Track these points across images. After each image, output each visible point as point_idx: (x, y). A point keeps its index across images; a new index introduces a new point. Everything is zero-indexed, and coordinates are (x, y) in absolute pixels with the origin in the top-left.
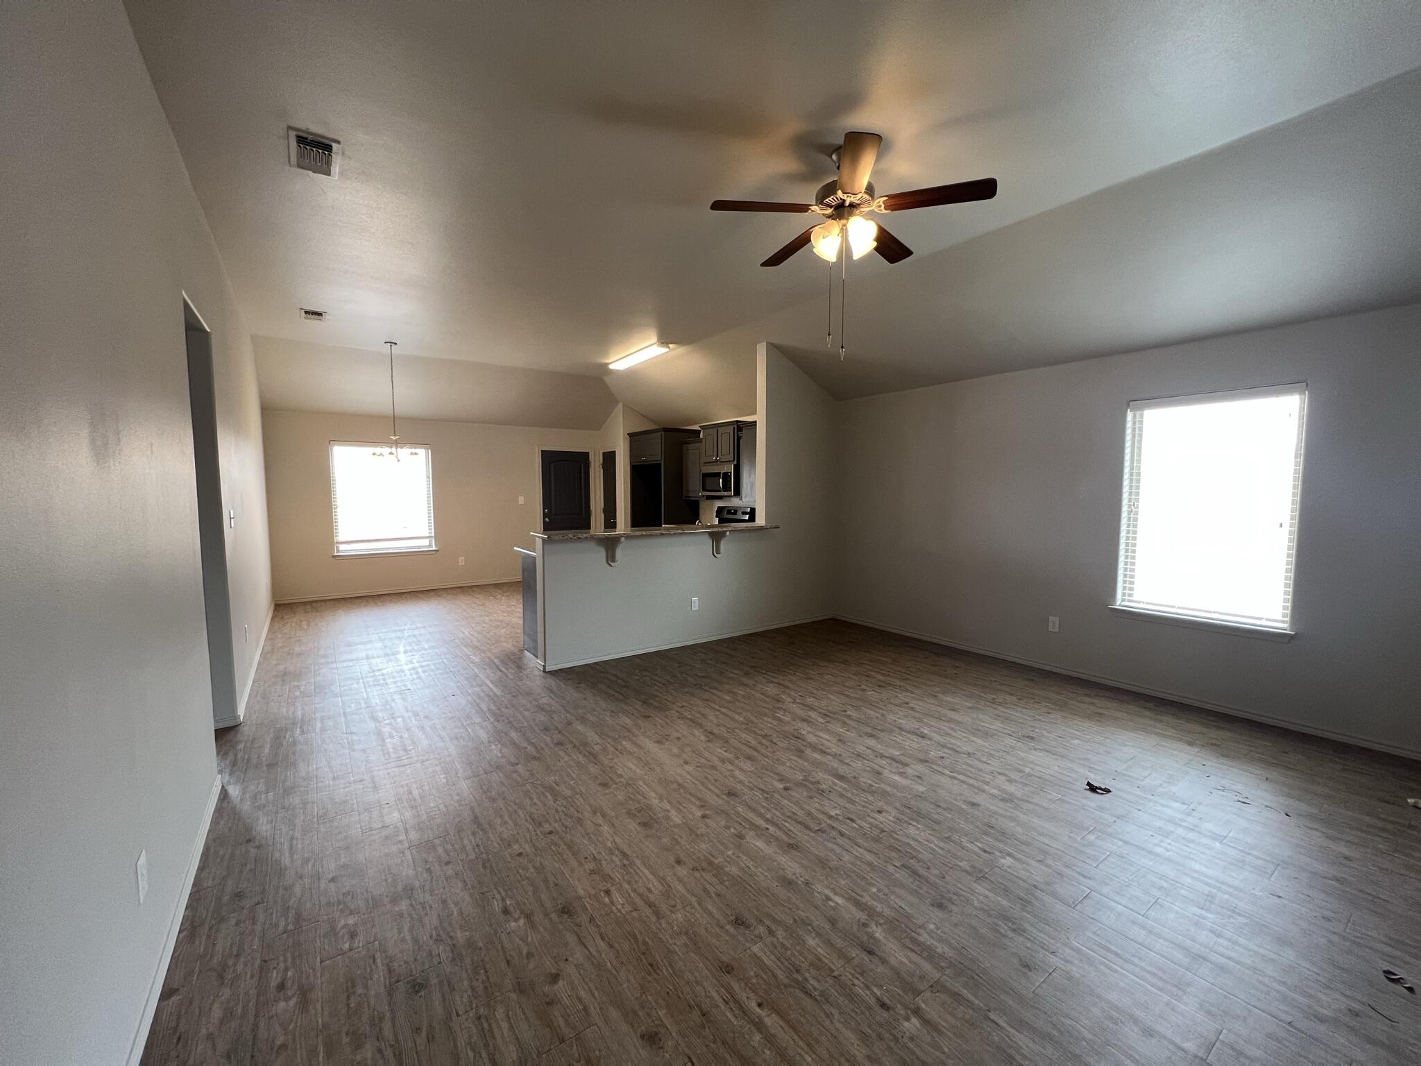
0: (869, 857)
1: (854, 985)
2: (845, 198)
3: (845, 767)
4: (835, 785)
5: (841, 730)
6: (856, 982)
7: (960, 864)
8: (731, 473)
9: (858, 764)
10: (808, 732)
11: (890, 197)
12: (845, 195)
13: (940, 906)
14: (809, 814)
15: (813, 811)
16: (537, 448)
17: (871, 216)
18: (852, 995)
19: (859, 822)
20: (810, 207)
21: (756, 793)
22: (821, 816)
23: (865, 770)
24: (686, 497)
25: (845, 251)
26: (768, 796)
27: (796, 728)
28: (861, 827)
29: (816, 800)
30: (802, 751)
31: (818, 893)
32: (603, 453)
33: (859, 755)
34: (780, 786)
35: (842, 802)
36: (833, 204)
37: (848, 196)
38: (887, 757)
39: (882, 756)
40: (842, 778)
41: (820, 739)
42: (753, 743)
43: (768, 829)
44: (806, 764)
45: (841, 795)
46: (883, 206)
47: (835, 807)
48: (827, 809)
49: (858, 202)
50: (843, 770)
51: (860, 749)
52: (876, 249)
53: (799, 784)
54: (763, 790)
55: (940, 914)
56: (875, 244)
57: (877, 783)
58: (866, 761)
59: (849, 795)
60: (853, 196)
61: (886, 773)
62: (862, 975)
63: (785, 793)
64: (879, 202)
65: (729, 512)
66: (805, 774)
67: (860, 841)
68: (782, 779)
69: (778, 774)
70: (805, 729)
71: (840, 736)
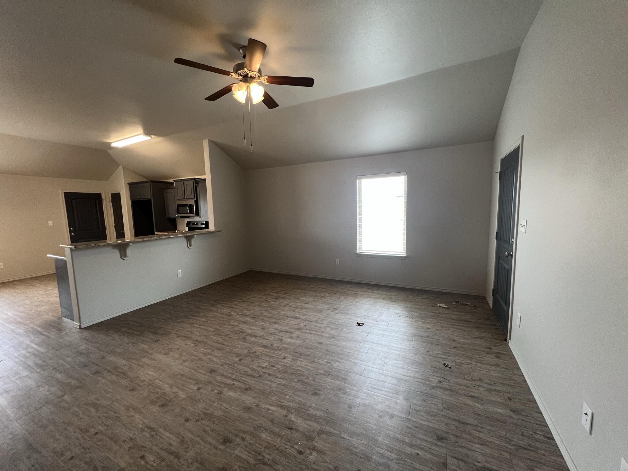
0: (283, 382)
1: (286, 449)
2: (248, 73)
3: (266, 341)
4: (263, 351)
5: (262, 323)
6: (287, 447)
7: (320, 371)
8: (193, 204)
9: (271, 338)
10: (247, 328)
11: (270, 77)
12: (249, 71)
13: (315, 394)
14: (253, 370)
15: (255, 367)
16: (60, 191)
17: (261, 84)
18: (286, 454)
19: (276, 366)
20: (231, 73)
21: (225, 367)
22: (259, 369)
23: (275, 340)
24: (168, 217)
25: (249, 99)
26: (232, 367)
27: (241, 327)
28: (278, 368)
29: (255, 361)
30: (245, 339)
31: (264, 409)
32: (112, 194)
33: (271, 334)
34: (237, 359)
35: (268, 359)
36: (242, 74)
37: (250, 72)
38: (283, 331)
39: (281, 331)
40: (266, 347)
41: (252, 330)
42: (220, 340)
43: (234, 384)
44: (248, 345)
45: (267, 355)
46: (266, 81)
47: (265, 362)
48: (261, 364)
49: (254, 76)
50: (265, 343)
51: (272, 330)
52: (263, 101)
53: (246, 356)
54: (229, 364)
55: (316, 398)
56: (263, 98)
57: (281, 345)
58: (275, 336)
59: (270, 354)
60: (252, 72)
61: (284, 339)
62: (289, 442)
63: (240, 362)
64: (264, 78)
65: (194, 224)
66: (248, 350)
67: (278, 375)
68: (238, 355)
69: (235, 354)
70: (245, 327)
71: (262, 326)
